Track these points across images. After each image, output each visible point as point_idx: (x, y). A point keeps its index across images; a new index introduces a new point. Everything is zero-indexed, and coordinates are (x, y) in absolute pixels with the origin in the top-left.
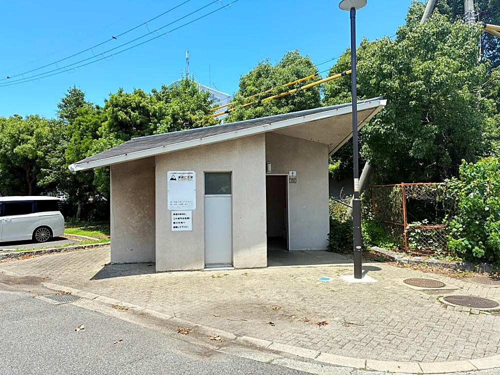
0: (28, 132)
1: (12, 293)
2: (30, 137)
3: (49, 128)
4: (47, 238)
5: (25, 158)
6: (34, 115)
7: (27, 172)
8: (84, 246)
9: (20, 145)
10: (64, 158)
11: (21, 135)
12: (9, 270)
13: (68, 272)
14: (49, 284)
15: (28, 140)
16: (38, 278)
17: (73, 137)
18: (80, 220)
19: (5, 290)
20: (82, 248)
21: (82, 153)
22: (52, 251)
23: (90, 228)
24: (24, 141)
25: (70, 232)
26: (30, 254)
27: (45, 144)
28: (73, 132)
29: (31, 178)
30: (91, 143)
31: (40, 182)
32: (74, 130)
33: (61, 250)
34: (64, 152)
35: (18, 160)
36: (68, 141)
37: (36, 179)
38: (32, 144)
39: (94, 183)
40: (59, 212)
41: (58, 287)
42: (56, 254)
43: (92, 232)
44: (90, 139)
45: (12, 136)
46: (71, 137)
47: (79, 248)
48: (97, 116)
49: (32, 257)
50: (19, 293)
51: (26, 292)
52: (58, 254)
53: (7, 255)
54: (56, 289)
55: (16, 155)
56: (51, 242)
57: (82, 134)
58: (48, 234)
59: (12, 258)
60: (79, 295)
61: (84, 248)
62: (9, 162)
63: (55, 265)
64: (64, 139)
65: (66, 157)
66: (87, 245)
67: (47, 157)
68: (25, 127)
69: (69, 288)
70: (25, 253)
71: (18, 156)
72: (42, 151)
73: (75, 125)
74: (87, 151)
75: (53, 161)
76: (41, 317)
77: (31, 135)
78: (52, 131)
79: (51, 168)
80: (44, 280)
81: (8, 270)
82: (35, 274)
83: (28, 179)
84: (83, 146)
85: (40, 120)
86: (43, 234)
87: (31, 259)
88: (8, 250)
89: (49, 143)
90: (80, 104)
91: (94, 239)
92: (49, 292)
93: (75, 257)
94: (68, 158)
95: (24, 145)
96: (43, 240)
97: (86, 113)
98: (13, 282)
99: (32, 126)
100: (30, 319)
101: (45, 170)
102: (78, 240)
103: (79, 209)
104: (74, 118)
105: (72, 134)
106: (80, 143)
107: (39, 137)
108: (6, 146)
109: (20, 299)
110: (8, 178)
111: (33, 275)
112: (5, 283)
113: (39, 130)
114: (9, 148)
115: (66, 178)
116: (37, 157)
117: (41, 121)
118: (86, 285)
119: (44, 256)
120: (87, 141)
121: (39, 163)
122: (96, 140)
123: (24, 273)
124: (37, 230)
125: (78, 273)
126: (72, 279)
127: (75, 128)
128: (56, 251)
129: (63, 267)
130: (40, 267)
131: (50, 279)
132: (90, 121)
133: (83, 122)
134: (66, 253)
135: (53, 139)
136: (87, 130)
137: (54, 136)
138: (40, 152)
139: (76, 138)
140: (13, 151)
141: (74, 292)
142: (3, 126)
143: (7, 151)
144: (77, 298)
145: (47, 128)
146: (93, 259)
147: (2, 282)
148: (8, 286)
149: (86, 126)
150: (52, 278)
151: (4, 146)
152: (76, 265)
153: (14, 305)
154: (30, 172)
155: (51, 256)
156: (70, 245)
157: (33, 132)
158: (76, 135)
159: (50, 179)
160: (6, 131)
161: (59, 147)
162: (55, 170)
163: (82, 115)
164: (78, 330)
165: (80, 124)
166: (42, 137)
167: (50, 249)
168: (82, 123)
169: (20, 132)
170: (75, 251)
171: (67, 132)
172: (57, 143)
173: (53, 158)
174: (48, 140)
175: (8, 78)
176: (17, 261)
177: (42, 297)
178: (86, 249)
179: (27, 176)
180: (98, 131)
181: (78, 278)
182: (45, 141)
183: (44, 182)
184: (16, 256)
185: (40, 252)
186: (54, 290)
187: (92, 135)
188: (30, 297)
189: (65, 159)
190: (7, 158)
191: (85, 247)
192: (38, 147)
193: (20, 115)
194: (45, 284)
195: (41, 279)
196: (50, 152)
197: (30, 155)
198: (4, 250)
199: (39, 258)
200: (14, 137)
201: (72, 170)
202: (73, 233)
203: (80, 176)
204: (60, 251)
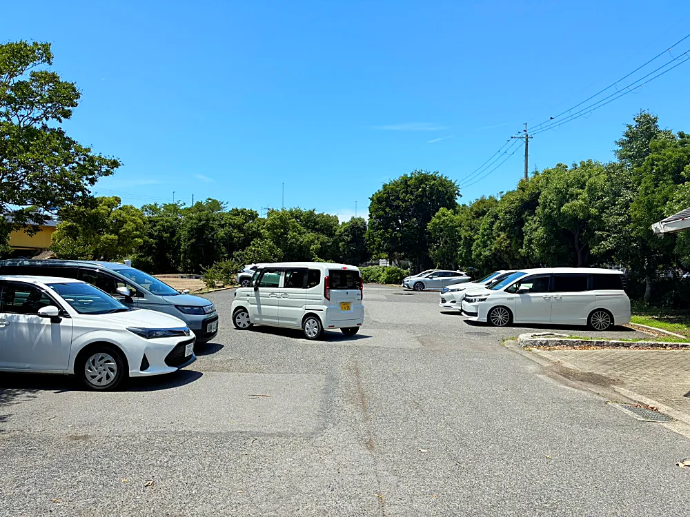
0: (578, 184)
1: (576, 391)
2: (581, 190)
3: (605, 176)
4: (606, 325)
5: (574, 218)
6: (585, 160)
7: (576, 237)
8: (664, 343)
9: (568, 201)
10: (628, 215)
11: (570, 189)
12: (566, 361)
13: (648, 377)
14: (623, 389)
15: (578, 195)
16: (605, 378)
17: (643, 184)
18: (650, 305)
19: (567, 385)
20: (662, 346)
21: (657, 206)
22: (617, 345)
23: (668, 318)
24: (574, 197)
25: (636, 321)
26: (589, 344)
27: (600, 198)
28: (642, 177)
29: (580, 245)
30: (671, 191)
31: (594, 250)
32: (644, 174)
33: (630, 344)
34: (627, 207)
35: (566, 221)
36: (634, 190)
37: (588, 245)
38: (584, 200)
39: (675, 251)
40: (622, 292)
41: (637, 397)
42: (624, 350)
43: (673, 325)
44: (671, 184)
45: (559, 192)
46: (639, 184)
47: (657, 345)
48: (681, 148)
49: (592, 348)
50: (584, 393)
51: (594, 393)
52: (625, 350)
53: (561, 341)
54: (633, 398)
55: (563, 216)
56: (611, 332)
57: (656, 179)
58: (608, 320)
59: (567, 346)
60: (671, 414)
61: (665, 347)
62: (554, 225)
63: (626, 364)
64: (628, 188)
65: (632, 215)
66: (669, 343)
67: (604, 214)
68: (574, 178)
69: (653, 401)
70: (582, 342)
71: (566, 217)
72: (596, 208)
73: (645, 167)
74: (665, 203)
75: (612, 220)
76: (622, 432)
77: (582, 188)
78: (609, 180)
79: (608, 231)
80: (614, 382)
81: (563, 359)
82: (601, 371)
83: (577, 246)
84: (658, 197)
85: (594, 166)
86: (601, 320)
87: (590, 350)
88: (559, 334)
89: (605, 197)
90: (652, 134)
91: (678, 335)
92: (625, 400)
93: (654, 358)
94: (635, 215)
95: (573, 202)
96: (601, 328)
97: (664, 146)
98: (574, 377)
99: (583, 176)
100: (607, 431)
101: (600, 233)
102: (651, 334)
103: (648, 289)
104: (644, 156)
105: (641, 180)
106: (654, 192)
107: (592, 190)
108: (551, 204)
109: (588, 402)
110: (553, 245)
111: (599, 373)
112: (565, 376)
113: (592, 180)
114: (555, 206)
115: (630, 244)
116: (589, 216)
117: (595, 168)
118: (679, 402)
119: (607, 350)
120: (664, 188)
121: (592, 224)
122: (681, 185)
123: (586, 369)
124: (594, 313)
125: (662, 383)
126: (655, 389)
127: (645, 171)
128: (623, 345)
129: (638, 369)
130: (605, 363)
131: (622, 383)
132: (670, 157)
133: (658, 160)
134: (637, 350)
135: (611, 190)
136: (664, 171)
137: (612, 186)
138: (593, 210)
139: (648, 184)
140: (559, 210)
141: (663, 408)
142: (547, 180)
143: (553, 211)
144: (668, 419)
145: (604, 176)
146: (682, 366)
147: (561, 375)
148: (569, 380)
149: (664, 166)
150: (625, 382)
151: (549, 205)
152: (657, 370)
153: (582, 407)
154: (579, 237)
155: (616, 350)
156: (641, 339)
157: (584, 183)
158: (647, 182)
159: (607, 245)
160: (552, 186)
161: (621, 200)
162: (614, 233)
163: (656, 149)
164: (681, 465)
165: (653, 164)
166: (596, 189)
167: (615, 341)
168: (656, 163)
169: (568, 186)
170: (651, 350)
171: (633, 178)
172: (617, 194)
173: (611, 216)
174: (604, 192)
175: (551, 118)
176: (574, 351)
177: (617, 405)
178: (668, 348)
179: (576, 240)
180: (683, 170)
181: (665, 390)
182: (600, 194)
183: (599, 249)
184: (572, 344)
185: (601, 343)
186: (631, 399)
187: (673, 179)
188: (600, 402)
189: (630, 216)
190: (552, 219)
191: (666, 345)
192: (590, 202)
193: (564, 164)
194: (617, 388)
195: (609, 380)
196: (608, 208)
197: (581, 214)
198: (556, 334)
199: (599, 351)
200: (561, 192)
201: (658, 232)
202: (643, 324)
203: (653, 241)
204: (628, 346)
